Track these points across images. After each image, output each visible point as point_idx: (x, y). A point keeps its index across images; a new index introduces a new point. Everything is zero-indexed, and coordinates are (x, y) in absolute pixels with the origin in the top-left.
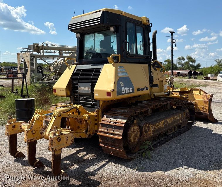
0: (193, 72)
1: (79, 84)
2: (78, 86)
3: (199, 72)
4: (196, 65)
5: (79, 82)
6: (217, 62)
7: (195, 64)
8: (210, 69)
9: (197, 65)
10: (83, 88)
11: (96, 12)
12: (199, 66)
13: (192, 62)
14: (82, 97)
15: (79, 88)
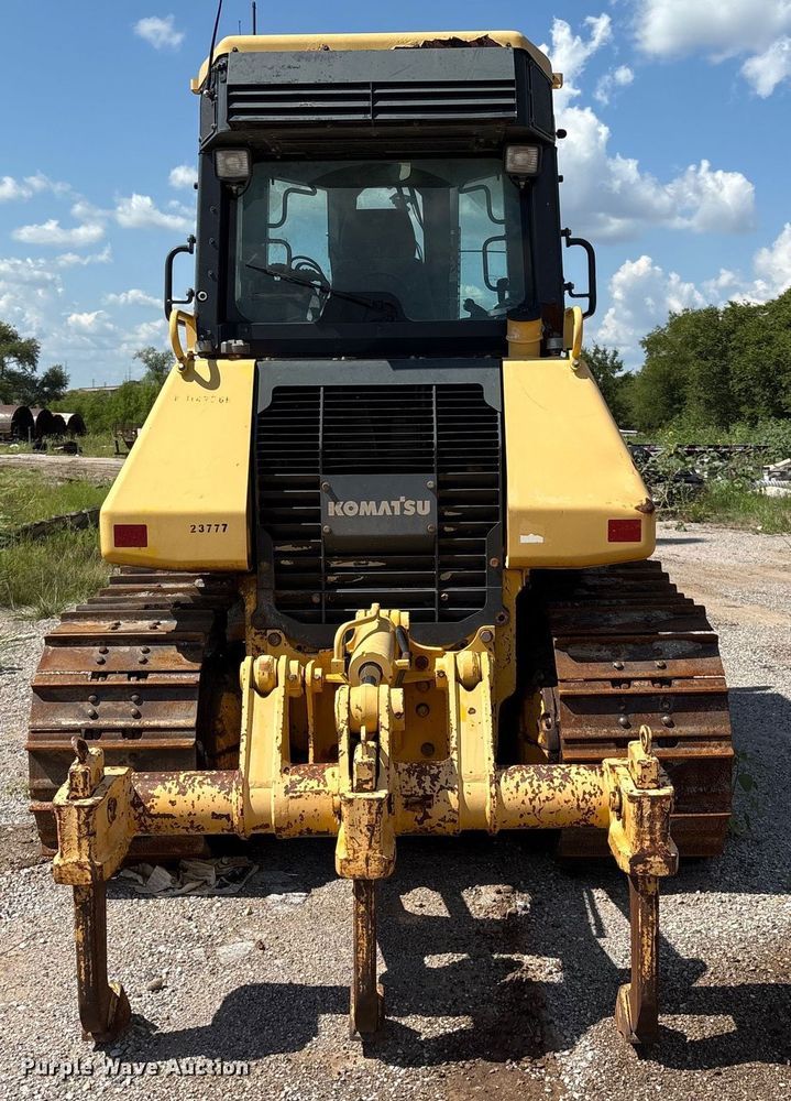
0: (35, 418)
1: (326, 481)
2: (324, 496)
3: (67, 417)
4: (39, 374)
5: (326, 472)
6: (146, 361)
7: (34, 369)
8: (121, 400)
9: (47, 376)
10: (368, 508)
11: (455, 43)
12: (56, 379)
13: (21, 361)
14: (351, 564)
15: (333, 509)
